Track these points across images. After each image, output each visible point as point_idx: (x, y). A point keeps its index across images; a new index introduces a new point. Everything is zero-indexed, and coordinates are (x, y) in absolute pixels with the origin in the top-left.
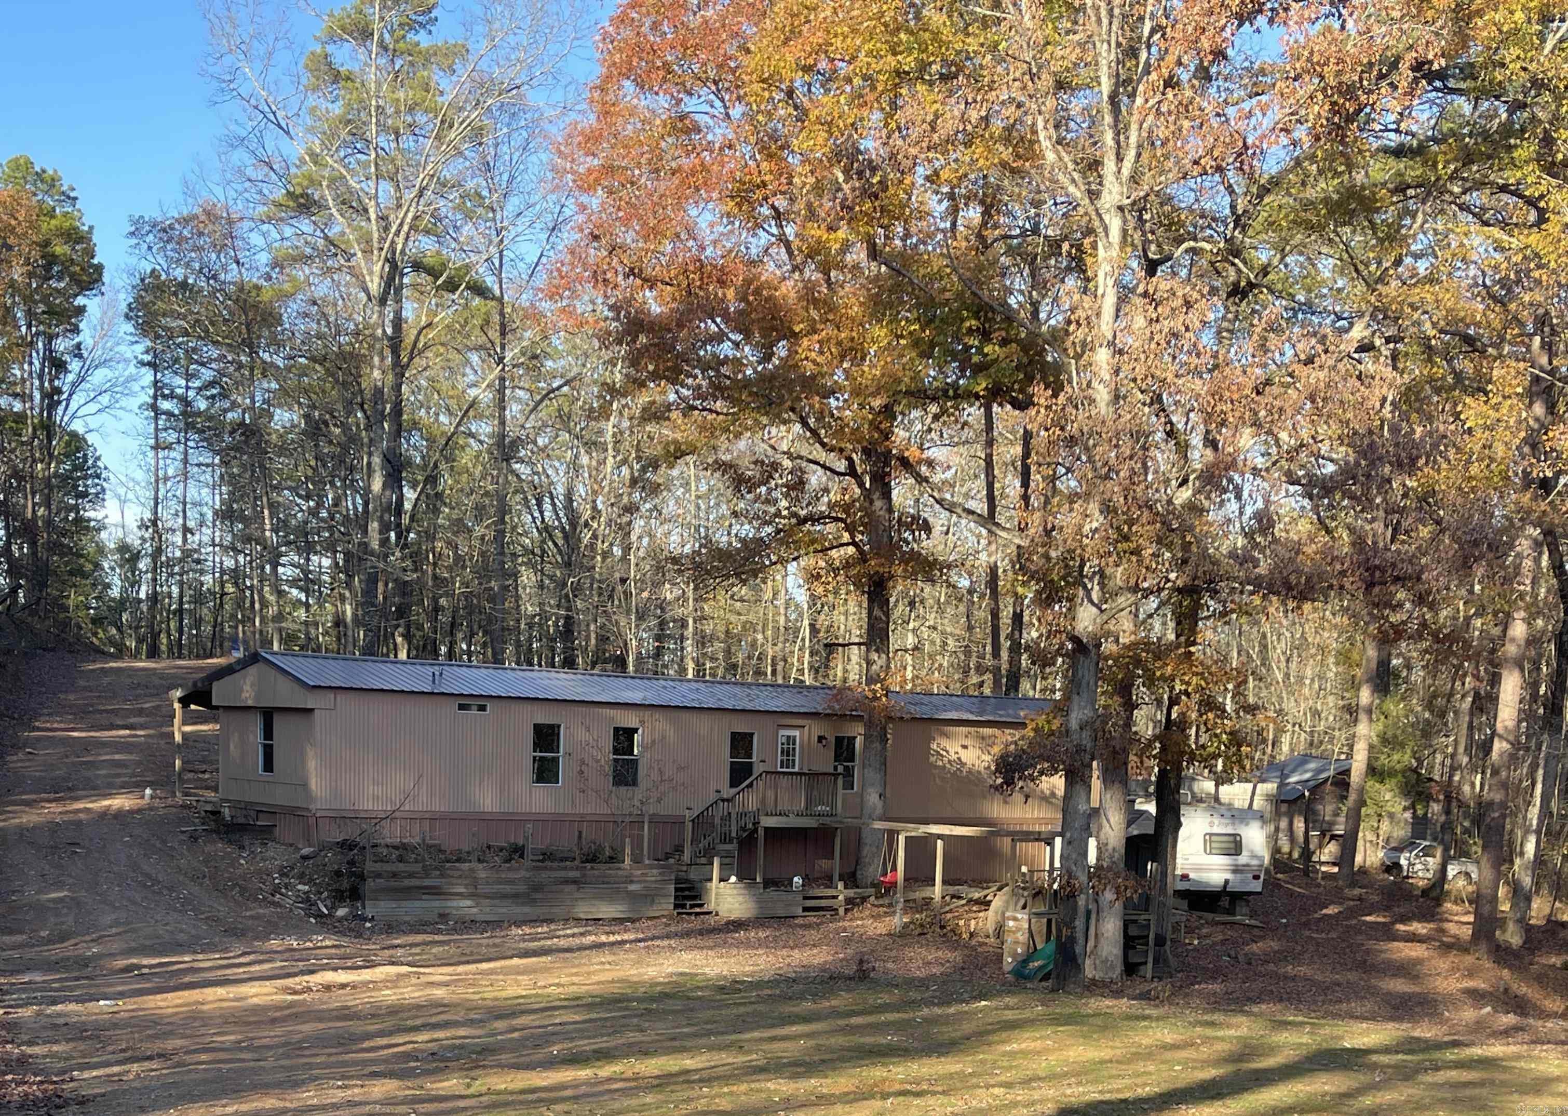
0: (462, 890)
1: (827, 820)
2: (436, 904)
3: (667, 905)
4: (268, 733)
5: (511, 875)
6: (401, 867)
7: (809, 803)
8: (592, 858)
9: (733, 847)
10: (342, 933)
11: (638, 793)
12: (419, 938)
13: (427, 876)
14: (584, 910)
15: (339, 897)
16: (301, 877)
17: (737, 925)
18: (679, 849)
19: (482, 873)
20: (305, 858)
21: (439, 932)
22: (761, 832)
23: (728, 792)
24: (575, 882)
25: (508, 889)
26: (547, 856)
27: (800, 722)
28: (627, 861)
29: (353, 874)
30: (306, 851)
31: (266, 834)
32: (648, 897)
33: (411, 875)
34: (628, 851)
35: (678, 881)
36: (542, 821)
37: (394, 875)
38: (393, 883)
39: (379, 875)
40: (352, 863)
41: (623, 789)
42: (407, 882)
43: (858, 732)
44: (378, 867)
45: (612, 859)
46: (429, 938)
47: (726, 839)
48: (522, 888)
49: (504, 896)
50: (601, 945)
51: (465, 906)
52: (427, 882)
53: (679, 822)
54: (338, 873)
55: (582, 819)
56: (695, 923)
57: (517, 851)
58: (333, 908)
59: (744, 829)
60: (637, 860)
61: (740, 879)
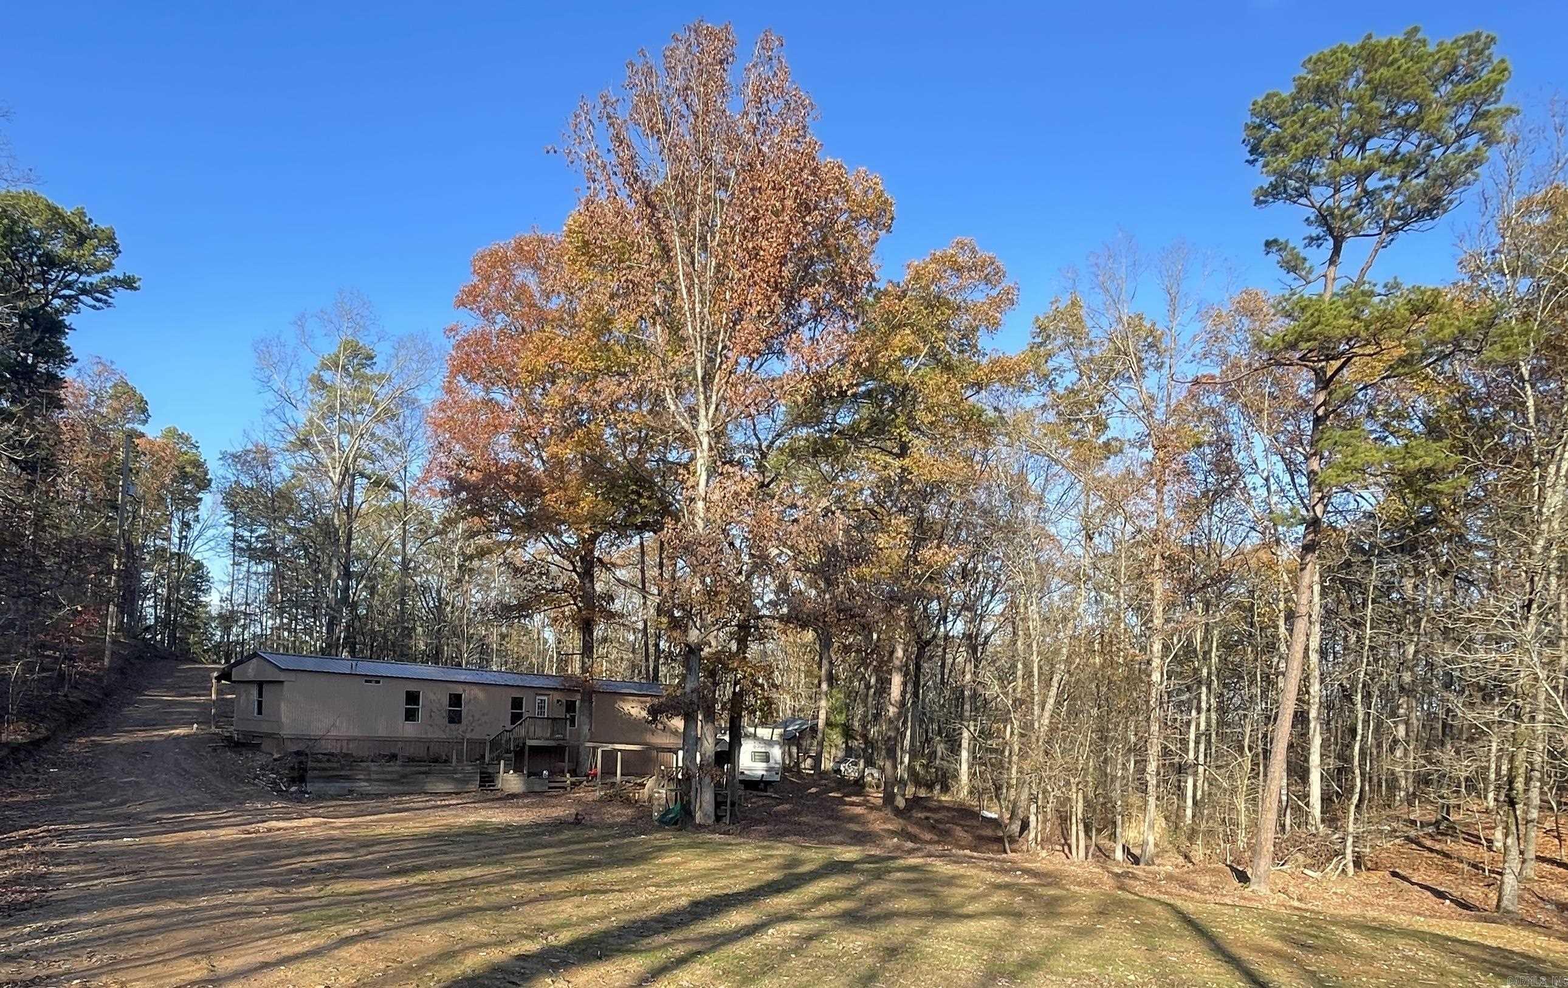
0: (362, 777)
1: (561, 742)
2: (346, 785)
3: (474, 786)
4: (260, 695)
5: (390, 769)
6: (327, 765)
7: (552, 734)
8: (436, 760)
9: (512, 755)
10: (290, 800)
11: (461, 728)
12: (334, 803)
13: (342, 769)
14: (429, 788)
15: (293, 781)
16: (272, 770)
17: (513, 796)
18: (483, 756)
19: (374, 767)
20: (275, 760)
21: (347, 800)
22: (527, 748)
23: (509, 727)
24: (424, 773)
25: (389, 777)
26: (411, 760)
27: (548, 692)
28: (454, 763)
29: (300, 768)
30: (276, 756)
31: (257, 747)
32: (465, 781)
33: (334, 769)
34: (454, 757)
35: (481, 773)
36: (407, 741)
37: (324, 769)
38: (323, 774)
39: (315, 769)
40: (301, 763)
41: (453, 726)
42: (331, 773)
43: (578, 698)
44: (314, 765)
45: (446, 761)
46: (340, 803)
47: (508, 751)
48: (395, 776)
49: (387, 781)
50: (438, 807)
51: (363, 786)
52: (342, 773)
53: (482, 743)
54: (293, 768)
55: (431, 741)
56: (491, 796)
57: (394, 757)
58: (289, 786)
59: (518, 746)
60: (459, 761)
61: (515, 772)
